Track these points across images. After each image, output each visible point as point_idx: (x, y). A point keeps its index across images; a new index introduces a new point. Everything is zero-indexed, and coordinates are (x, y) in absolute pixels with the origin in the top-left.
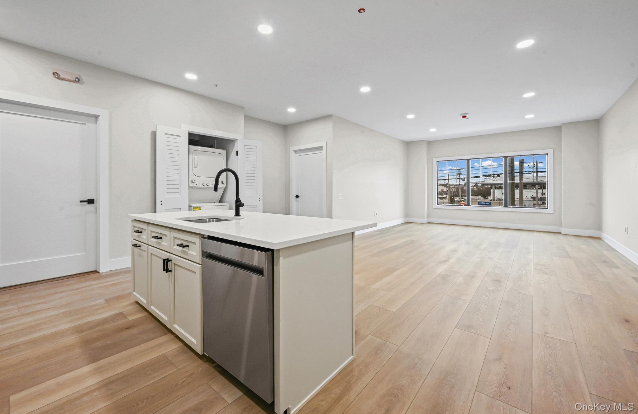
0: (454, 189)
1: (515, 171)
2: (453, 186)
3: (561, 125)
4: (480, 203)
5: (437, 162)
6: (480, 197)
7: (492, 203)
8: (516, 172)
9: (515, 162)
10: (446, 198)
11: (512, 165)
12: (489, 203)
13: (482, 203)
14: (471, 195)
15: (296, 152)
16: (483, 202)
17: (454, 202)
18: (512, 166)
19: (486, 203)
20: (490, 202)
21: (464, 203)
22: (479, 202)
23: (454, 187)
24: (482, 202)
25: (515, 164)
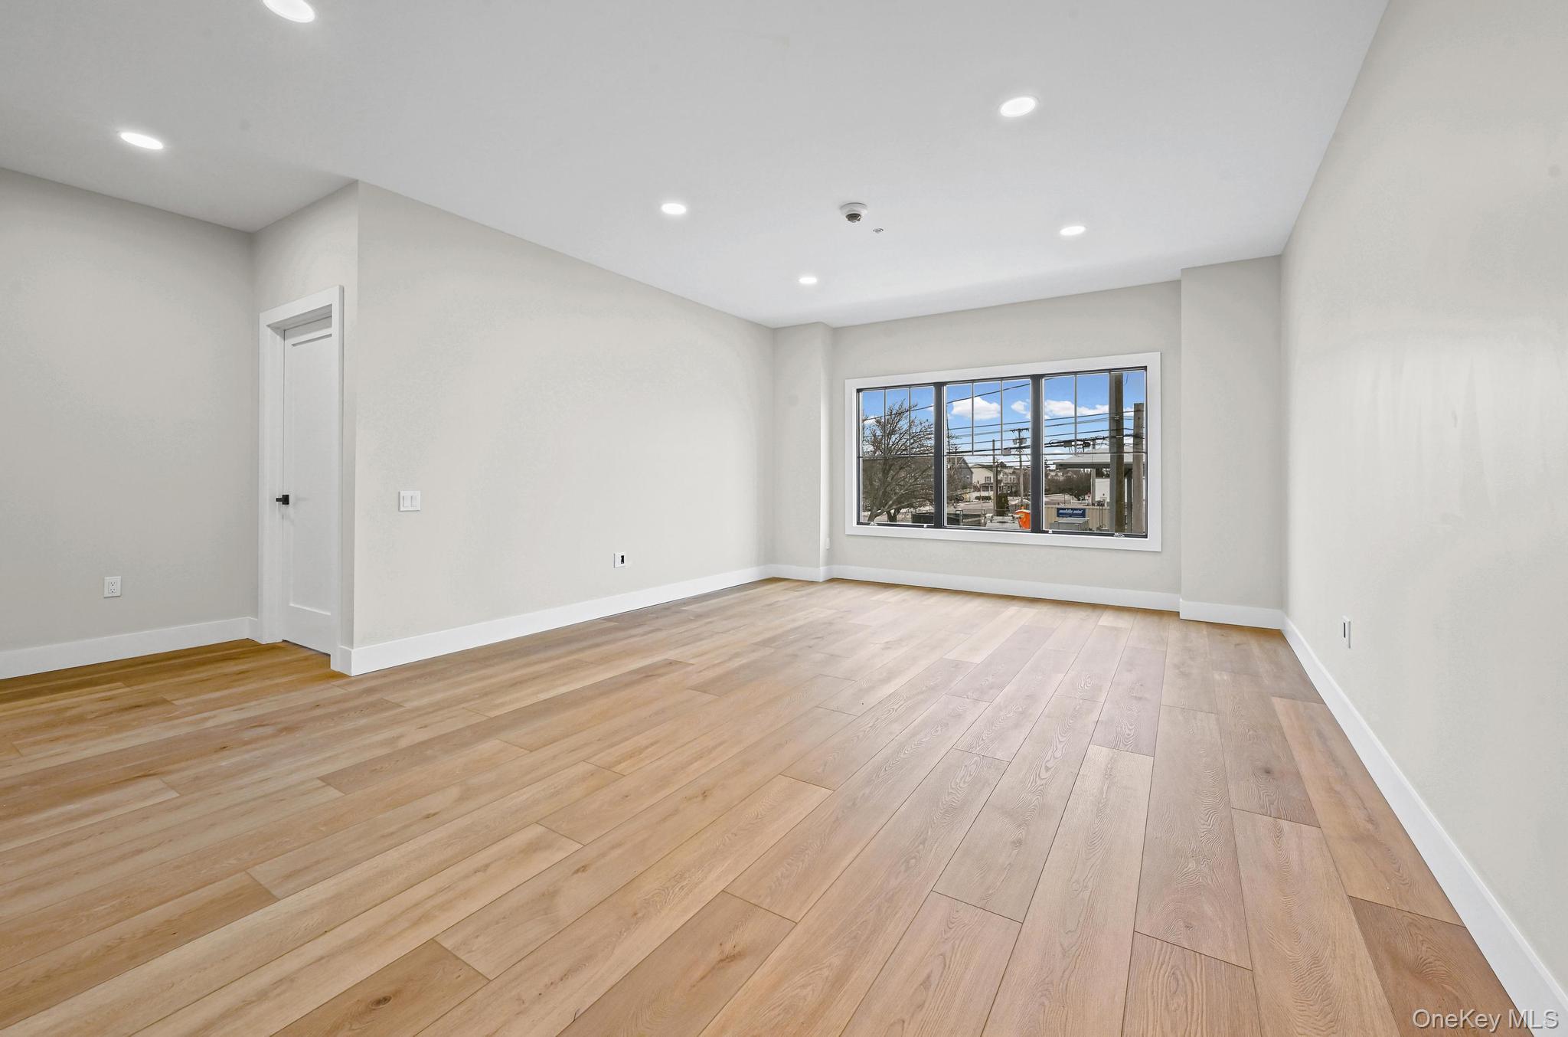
0: (1012, 477)
1: (1126, 432)
2: (1011, 471)
3: (1178, 276)
4: (1061, 511)
5: (859, 391)
6: (1067, 497)
7: (1087, 511)
8: (1126, 436)
9: (1124, 411)
10: (988, 498)
11: (1117, 417)
12: (1081, 512)
13: (1066, 511)
14: (1046, 490)
15: (284, 330)
16: (1068, 509)
17: (1008, 508)
18: (1117, 420)
19: (1075, 512)
20: (1084, 510)
21: (1025, 511)
22: (1058, 509)
23: (1014, 473)
24: (1065, 509)
25: (1125, 414)
